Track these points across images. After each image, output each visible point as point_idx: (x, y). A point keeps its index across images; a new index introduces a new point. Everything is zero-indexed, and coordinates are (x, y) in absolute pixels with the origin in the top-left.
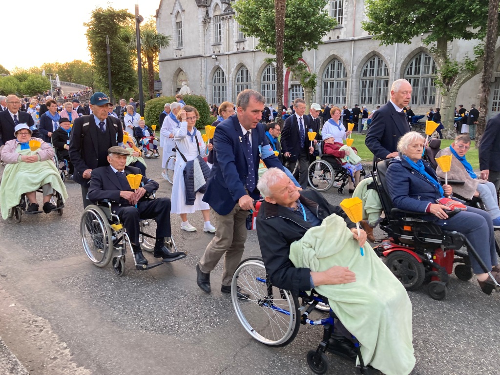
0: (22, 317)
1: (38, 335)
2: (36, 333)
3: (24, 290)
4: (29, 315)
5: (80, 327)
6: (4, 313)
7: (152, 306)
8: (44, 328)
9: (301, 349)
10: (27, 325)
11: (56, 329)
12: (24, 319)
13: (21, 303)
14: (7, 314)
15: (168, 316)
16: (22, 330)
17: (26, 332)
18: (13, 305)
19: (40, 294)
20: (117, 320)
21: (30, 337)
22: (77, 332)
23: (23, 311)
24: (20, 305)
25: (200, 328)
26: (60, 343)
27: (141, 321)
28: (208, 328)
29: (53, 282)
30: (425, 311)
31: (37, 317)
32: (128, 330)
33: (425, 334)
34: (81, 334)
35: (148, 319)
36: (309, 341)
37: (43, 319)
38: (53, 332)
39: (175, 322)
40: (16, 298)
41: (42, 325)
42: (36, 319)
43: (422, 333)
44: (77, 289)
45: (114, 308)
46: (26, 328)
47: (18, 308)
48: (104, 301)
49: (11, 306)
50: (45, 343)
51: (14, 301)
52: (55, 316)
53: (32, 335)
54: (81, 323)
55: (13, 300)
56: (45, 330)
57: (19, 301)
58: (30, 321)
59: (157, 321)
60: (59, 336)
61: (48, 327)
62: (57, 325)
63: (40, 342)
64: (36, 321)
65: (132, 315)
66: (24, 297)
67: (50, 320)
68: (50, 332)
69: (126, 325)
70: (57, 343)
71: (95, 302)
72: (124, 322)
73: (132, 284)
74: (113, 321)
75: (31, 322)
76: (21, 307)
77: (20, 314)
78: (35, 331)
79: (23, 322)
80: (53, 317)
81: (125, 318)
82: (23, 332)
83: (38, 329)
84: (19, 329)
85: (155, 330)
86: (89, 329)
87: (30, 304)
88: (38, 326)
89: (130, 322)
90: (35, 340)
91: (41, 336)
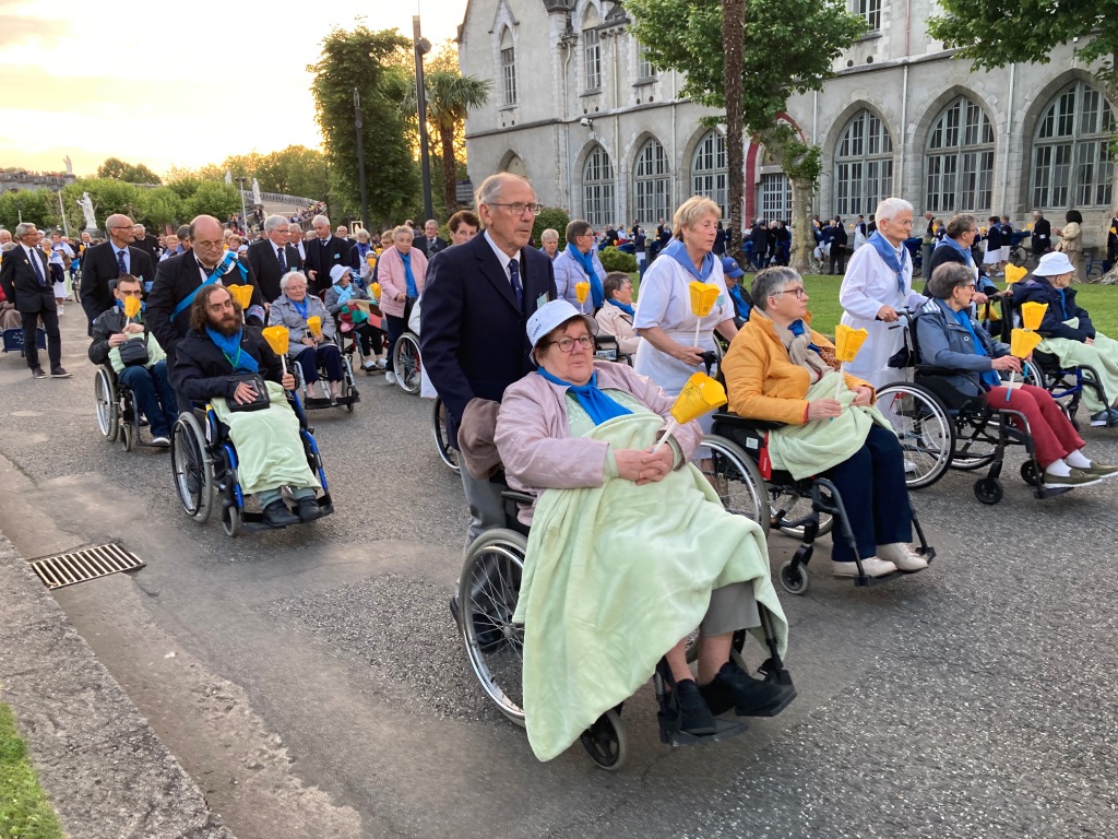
0: (191, 679)
1: (222, 717)
2: (219, 714)
3: (195, 624)
4: (203, 676)
5: (308, 702)
6: (153, 671)
8: (235, 703)
9: (796, 764)
10: (201, 696)
11: (260, 705)
12: (194, 684)
13: (188, 651)
14: (161, 673)
16: (191, 706)
17: (199, 712)
18: (173, 655)
20: (385, 692)
21: (207, 721)
22: (302, 711)
23: (192, 666)
24: (185, 654)
26: (267, 736)
27: (436, 693)
29: (252, 608)
30: (1102, 685)
31: (221, 681)
32: (408, 712)
33: (1103, 737)
34: (309, 718)
35: (450, 688)
36: (817, 745)
37: (234, 685)
38: (254, 712)
40: (178, 641)
41: (231, 696)
42: (219, 684)
43: (1092, 734)
44: (300, 623)
45: (379, 665)
46: (199, 701)
47: (182, 660)
48: (357, 648)
49: (167, 656)
50: (237, 734)
51: (175, 645)
52: (256, 678)
53: (210, 716)
54: (311, 694)
55: (172, 644)
56: (236, 708)
57: (185, 646)
58: (206, 688)
60: (266, 720)
61: (243, 701)
62: (261, 698)
63: (228, 731)
64: (218, 689)
65: (417, 680)
66: (195, 640)
67: (247, 687)
68: (247, 712)
69: (404, 702)
70: (262, 736)
71: (338, 651)
72: (400, 695)
74: (376, 693)
75: (208, 690)
76: (190, 658)
77: (187, 674)
78: (216, 710)
79: (193, 691)
81: (401, 687)
82: (192, 712)
83: (223, 705)
84: (183, 705)
85: (467, 713)
86: (327, 707)
87: (205, 653)
88: (222, 698)
89: (414, 695)
90: (217, 729)
91: (230, 721)
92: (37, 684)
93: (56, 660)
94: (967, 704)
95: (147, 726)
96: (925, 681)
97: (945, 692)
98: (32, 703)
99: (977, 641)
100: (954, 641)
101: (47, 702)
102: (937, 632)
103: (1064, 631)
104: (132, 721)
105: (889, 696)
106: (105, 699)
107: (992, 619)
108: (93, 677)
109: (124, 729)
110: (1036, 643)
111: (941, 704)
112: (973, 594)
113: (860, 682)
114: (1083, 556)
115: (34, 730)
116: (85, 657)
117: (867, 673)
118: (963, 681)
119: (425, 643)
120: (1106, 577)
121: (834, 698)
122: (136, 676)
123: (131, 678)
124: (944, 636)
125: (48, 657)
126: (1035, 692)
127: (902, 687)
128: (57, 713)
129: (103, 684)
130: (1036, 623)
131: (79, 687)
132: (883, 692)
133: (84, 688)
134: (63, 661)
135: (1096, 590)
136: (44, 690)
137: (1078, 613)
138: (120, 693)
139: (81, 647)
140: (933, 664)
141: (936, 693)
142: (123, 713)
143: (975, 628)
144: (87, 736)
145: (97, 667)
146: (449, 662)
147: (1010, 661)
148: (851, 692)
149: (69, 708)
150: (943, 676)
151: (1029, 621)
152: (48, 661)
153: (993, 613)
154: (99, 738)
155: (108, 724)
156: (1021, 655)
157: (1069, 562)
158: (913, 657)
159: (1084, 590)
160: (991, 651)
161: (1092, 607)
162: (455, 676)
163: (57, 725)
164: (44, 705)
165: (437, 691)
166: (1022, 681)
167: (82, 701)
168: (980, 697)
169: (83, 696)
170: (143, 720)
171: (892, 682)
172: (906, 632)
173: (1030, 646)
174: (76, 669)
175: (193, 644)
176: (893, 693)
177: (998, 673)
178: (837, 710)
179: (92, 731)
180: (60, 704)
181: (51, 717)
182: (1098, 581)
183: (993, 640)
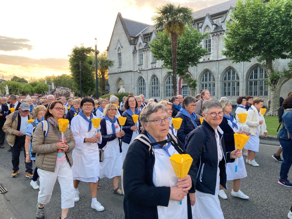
3: (19, 209)
51: (13, 216)
66: (19, 214)
73: (82, 207)
99: (230, 214)
103: (252, 212)
107: (234, 208)
110: (245, 215)
112: (229, 201)
114: (258, 190)
120: (263, 196)
130: (245, 210)
135: (260, 200)
137: (256, 207)
143: (230, 211)
151: (243, 209)
153: (234, 206)
157: (254, 192)
159: (257, 200)
161: (259, 205)
173: (243, 216)
182: (261, 198)
183: (234, 214)
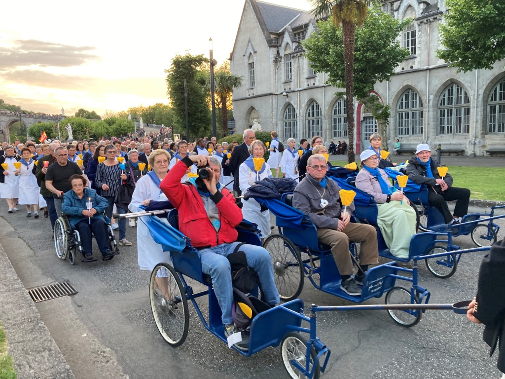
0: (92, 347)
1: (104, 365)
2: (103, 364)
3: (97, 320)
4: (98, 345)
5: (143, 360)
6: (76, 342)
7: (212, 343)
8: (111, 359)
10: (96, 355)
11: (121, 360)
12: (93, 349)
13: (92, 333)
14: (79, 344)
15: (228, 353)
16: (91, 360)
17: (94, 363)
18: (85, 335)
19: (109, 324)
20: (178, 356)
21: (97, 367)
22: (140, 364)
23: (93, 341)
24: (91, 335)
25: (259, 368)
26: (123, 376)
27: (201, 357)
28: (267, 369)
29: (123, 314)
31: (105, 348)
32: (187, 366)
34: (143, 367)
35: (207, 355)
37: (111, 350)
38: (118, 364)
39: (234, 360)
40: (88, 328)
41: (109, 355)
42: (104, 350)
44: (143, 321)
46: (95, 358)
47: (89, 337)
49: (83, 335)
50: (110, 374)
51: (87, 330)
52: (121, 347)
53: (99, 365)
54: (144, 355)
55: (85, 330)
56: (111, 361)
57: (91, 331)
58: (98, 351)
59: (217, 359)
60: (124, 368)
61: (114, 358)
62: (122, 357)
63: (106, 372)
64: (104, 352)
65: (193, 350)
66: (96, 328)
67: (116, 351)
68: (115, 364)
69: (185, 361)
70: (121, 375)
73: (195, 319)
75: (99, 353)
76: (93, 337)
77: (91, 344)
78: (102, 362)
79: (92, 352)
80: (119, 348)
82: (91, 362)
83: (104, 360)
84: (88, 359)
85: (214, 367)
86: (151, 362)
87: (100, 335)
88: (105, 357)
89: (190, 358)
90: (101, 371)
91: (107, 367)
92: (24, 347)
93: (33, 336)
94: (448, 372)
95: (69, 370)
96: (429, 360)
97: (438, 366)
98: (21, 356)
99: (454, 341)
100: (443, 340)
101: (27, 356)
102: (436, 336)
104: (63, 367)
105: (411, 367)
106: (52, 356)
107: (463, 330)
108: (49, 345)
109: (59, 370)
111: (435, 372)
112: (454, 318)
113: (397, 359)
115: (20, 369)
116: (46, 335)
117: (401, 355)
118: (447, 361)
119: (198, 333)
121: (385, 367)
122: (69, 344)
123: (66, 345)
124: (439, 338)
125: (30, 335)
126: (481, 367)
127: (417, 363)
128: (31, 361)
129: (52, 348)
131: (42, 350)
132: (408, 365)
133: (44, 350)
134: (36, 337)
136: (27, 350)
138: (59, 353)
139: (45, 330)
140: (433, 352)
141: (434, 366)
142: (60, 362)
143: (455, 334)
144: (43, 373)
145: (51, 341)
146: (208, 343)
147: (469, 351)
148: (393, 364)
149: (37, 359)
150: (438, 358)
152: (30, 337)
153: (463, 327)
154: (48, 374)
155: (52, 367)
156: (475, 348)
158: (424, 347)
160: (460, 346)
162: (210, 349)
163: (30, 367)
164: (26, 357)
165: (201, 356)
166: (475, 361)
167: (43, 356)
168: (454, 369)
169: (43, 354)
170: (68, 367)
171: (412, 360)
172: (421, 335)
173: (480, 344)
174: (41, 341)
175: (95, 330)
176: (413, 365)
177: (464, 357)
178: (385, 373)
179: (46, 370)
180: (33, 357)
181: (28, 363)
183: (462, 340)
